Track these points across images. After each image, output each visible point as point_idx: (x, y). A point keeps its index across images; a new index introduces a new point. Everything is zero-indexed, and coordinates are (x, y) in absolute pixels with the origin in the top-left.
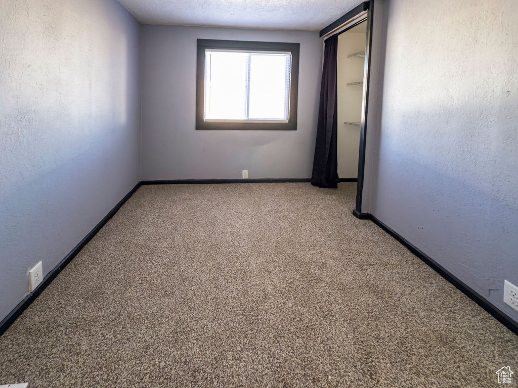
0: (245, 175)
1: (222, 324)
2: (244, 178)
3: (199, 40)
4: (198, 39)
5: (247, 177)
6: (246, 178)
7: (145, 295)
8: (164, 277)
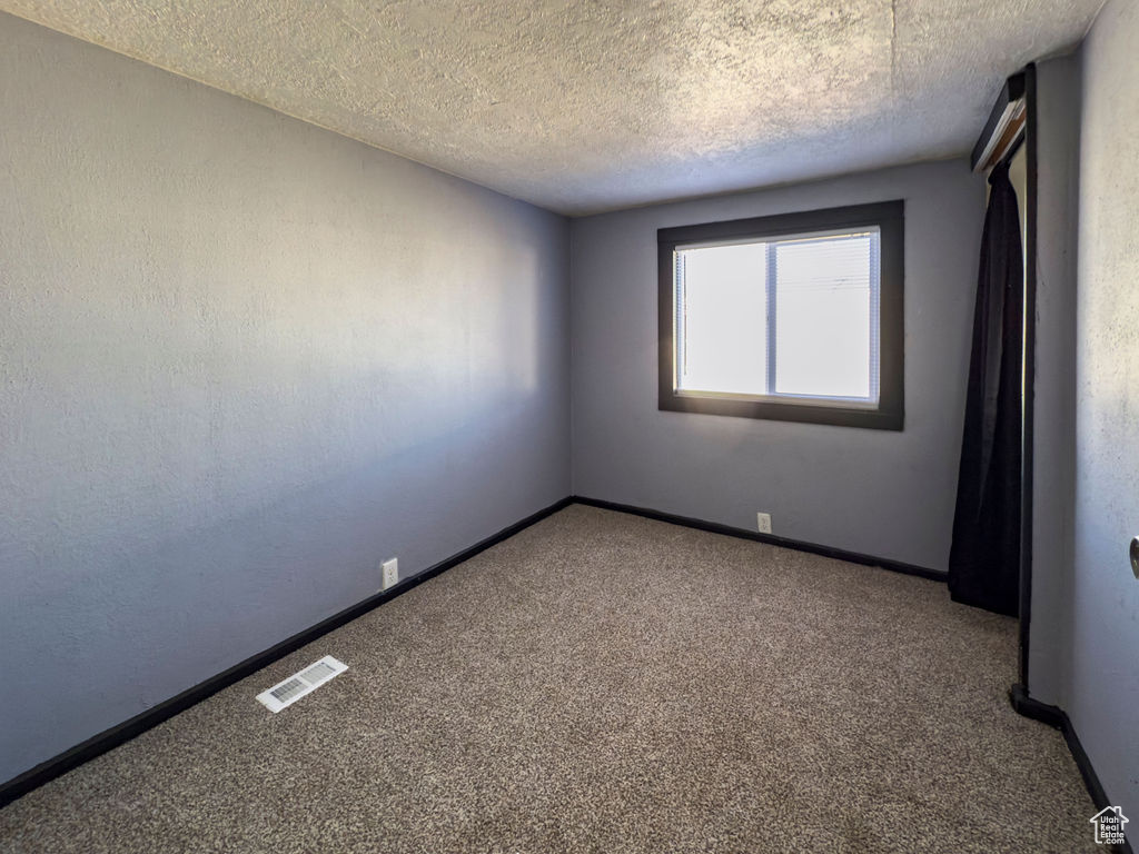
0: (764, 524)
1: (537, 721)
2: (761, 530)
3: (661, 232)
4: (659, 231)
5: (768, 531)
6: (765, 531)
7: (479, 645)
8: (512, 635)
